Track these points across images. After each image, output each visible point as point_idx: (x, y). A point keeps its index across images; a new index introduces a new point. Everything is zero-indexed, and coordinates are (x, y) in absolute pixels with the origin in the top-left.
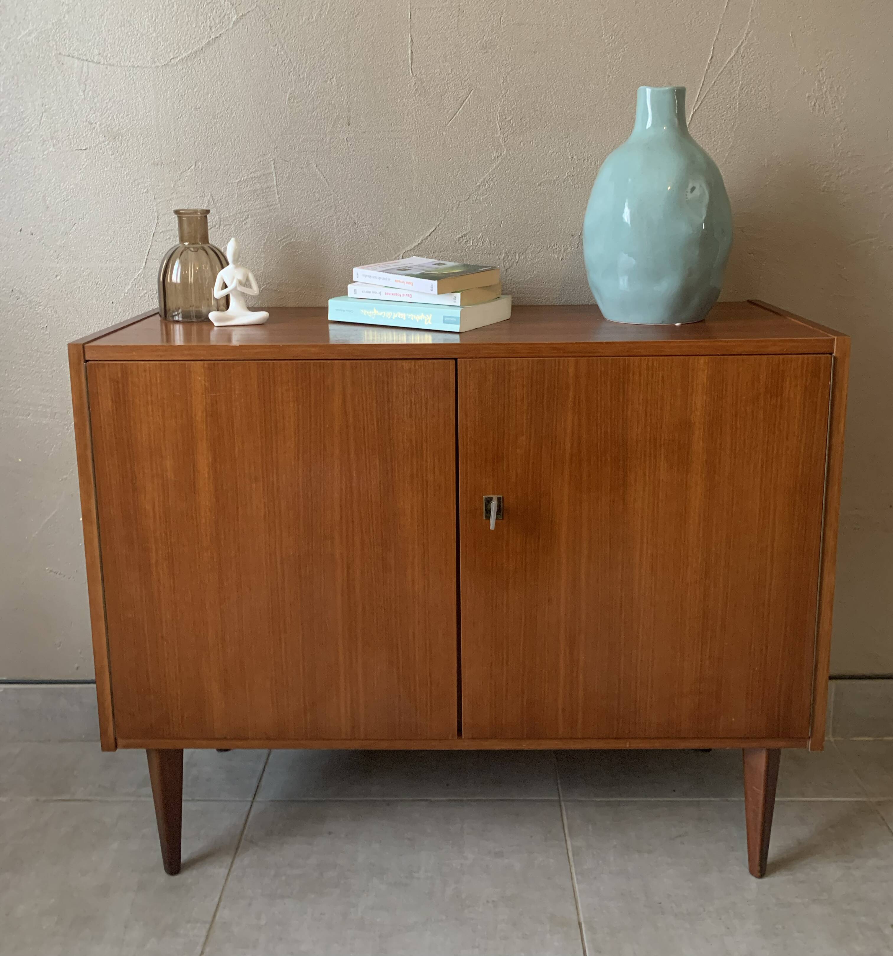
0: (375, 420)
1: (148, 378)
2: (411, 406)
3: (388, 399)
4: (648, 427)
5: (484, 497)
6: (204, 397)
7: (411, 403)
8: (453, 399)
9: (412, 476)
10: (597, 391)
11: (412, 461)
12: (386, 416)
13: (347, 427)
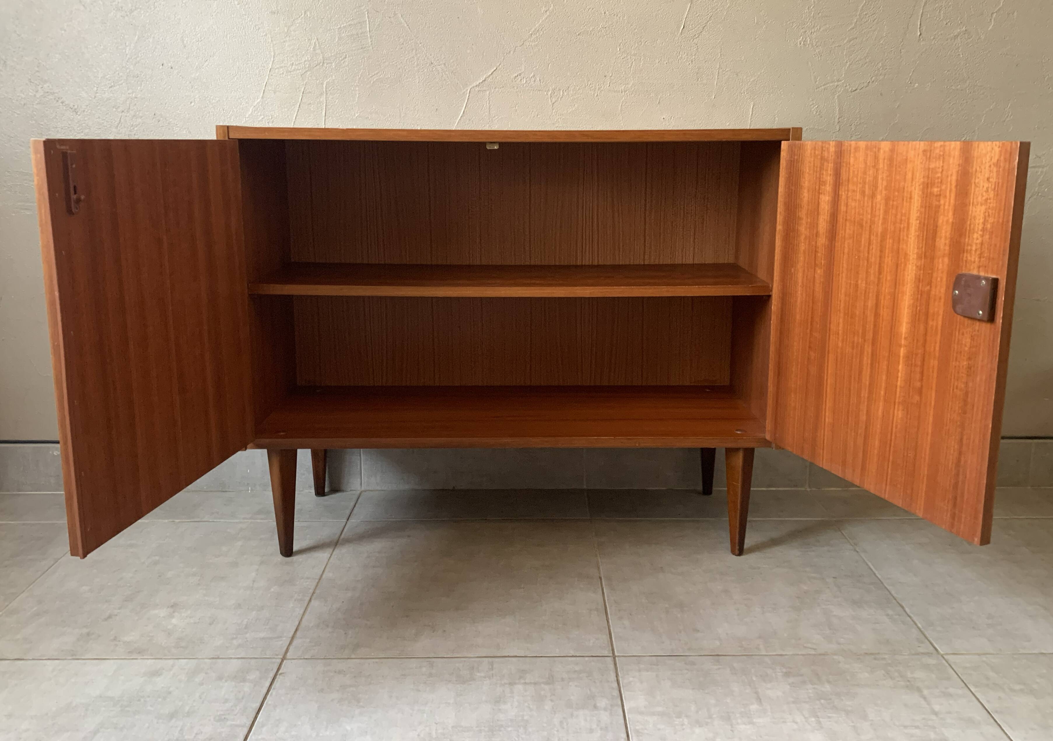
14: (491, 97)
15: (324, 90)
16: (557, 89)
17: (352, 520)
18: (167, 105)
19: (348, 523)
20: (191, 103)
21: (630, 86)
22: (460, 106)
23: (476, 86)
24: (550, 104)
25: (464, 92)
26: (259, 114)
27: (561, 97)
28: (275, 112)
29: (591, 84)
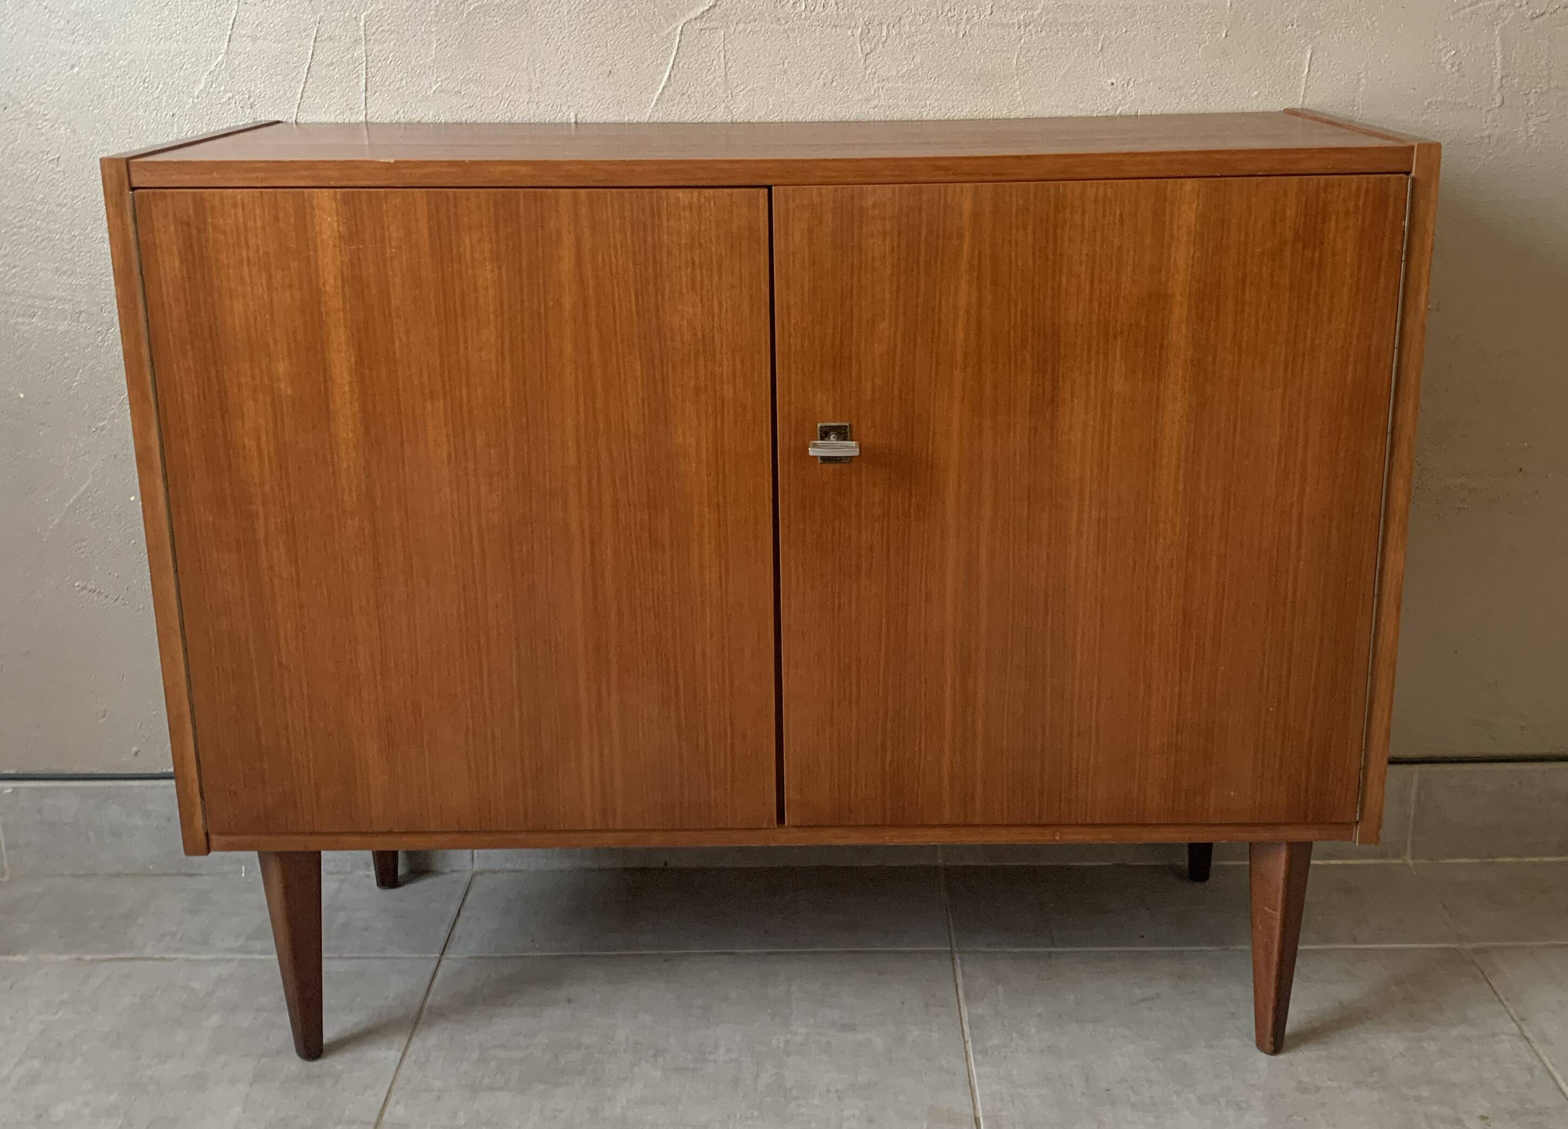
0: (633, 295)
1: (241, 219)
2: (693, 268)
3: (655, 258)
4: (1096, 304)
5: (819, 425)
6: (338, 253)
7: (693, 263)
8: (765, 257)
9: (697, 391)
10: (1010, 241)
11: (696, 365)
12: (651, 288)
13: (585, 305)
14: (730, 42)
15: (362, 33)
16: (876, 23)
17: (451, 954)
18: (20, 72)
19: (443, 962)
20: (73, 67)
21: (1036, 13)
22: (661, 64)
23: (696, 19)
24: (860, 55)
25: (669, 34)
26: (222, 88)
27: (883, 39)
28: (256, 85)
29: (950, 10)
